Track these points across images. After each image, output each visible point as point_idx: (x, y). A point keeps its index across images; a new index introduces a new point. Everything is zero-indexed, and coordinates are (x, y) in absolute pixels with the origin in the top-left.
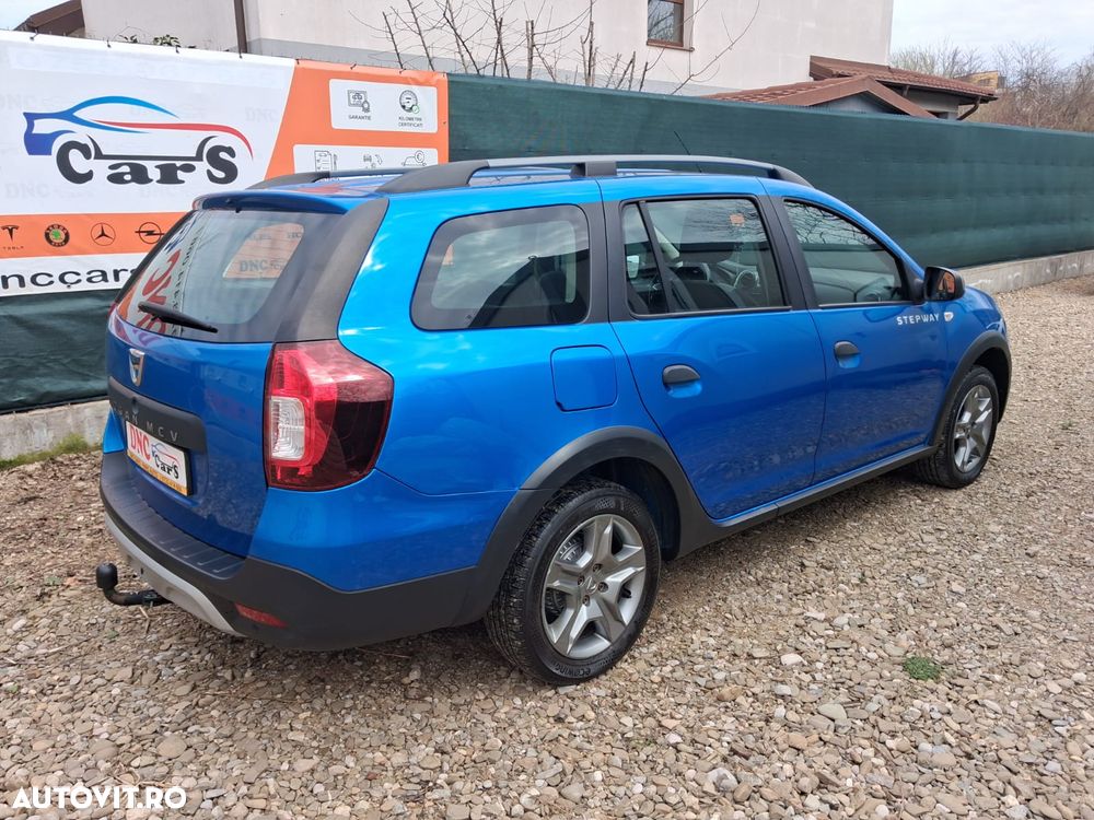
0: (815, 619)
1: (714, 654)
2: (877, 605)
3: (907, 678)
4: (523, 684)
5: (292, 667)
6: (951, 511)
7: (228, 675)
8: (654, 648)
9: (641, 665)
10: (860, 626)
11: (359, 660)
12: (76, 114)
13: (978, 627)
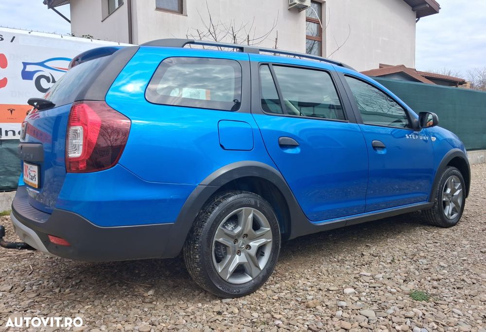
0: (365, 275)
1: (309, 289)
2: (399, 271)
3: (412, 300)
4: (205, 298)
5: (91, 288)
6: (443, 236)
7: (57, 290)
8: (278, 285)
9: (269, 292)
10: (388, 279)
11: (126, 286)
12: (45, 64)
13: (453, 280)
